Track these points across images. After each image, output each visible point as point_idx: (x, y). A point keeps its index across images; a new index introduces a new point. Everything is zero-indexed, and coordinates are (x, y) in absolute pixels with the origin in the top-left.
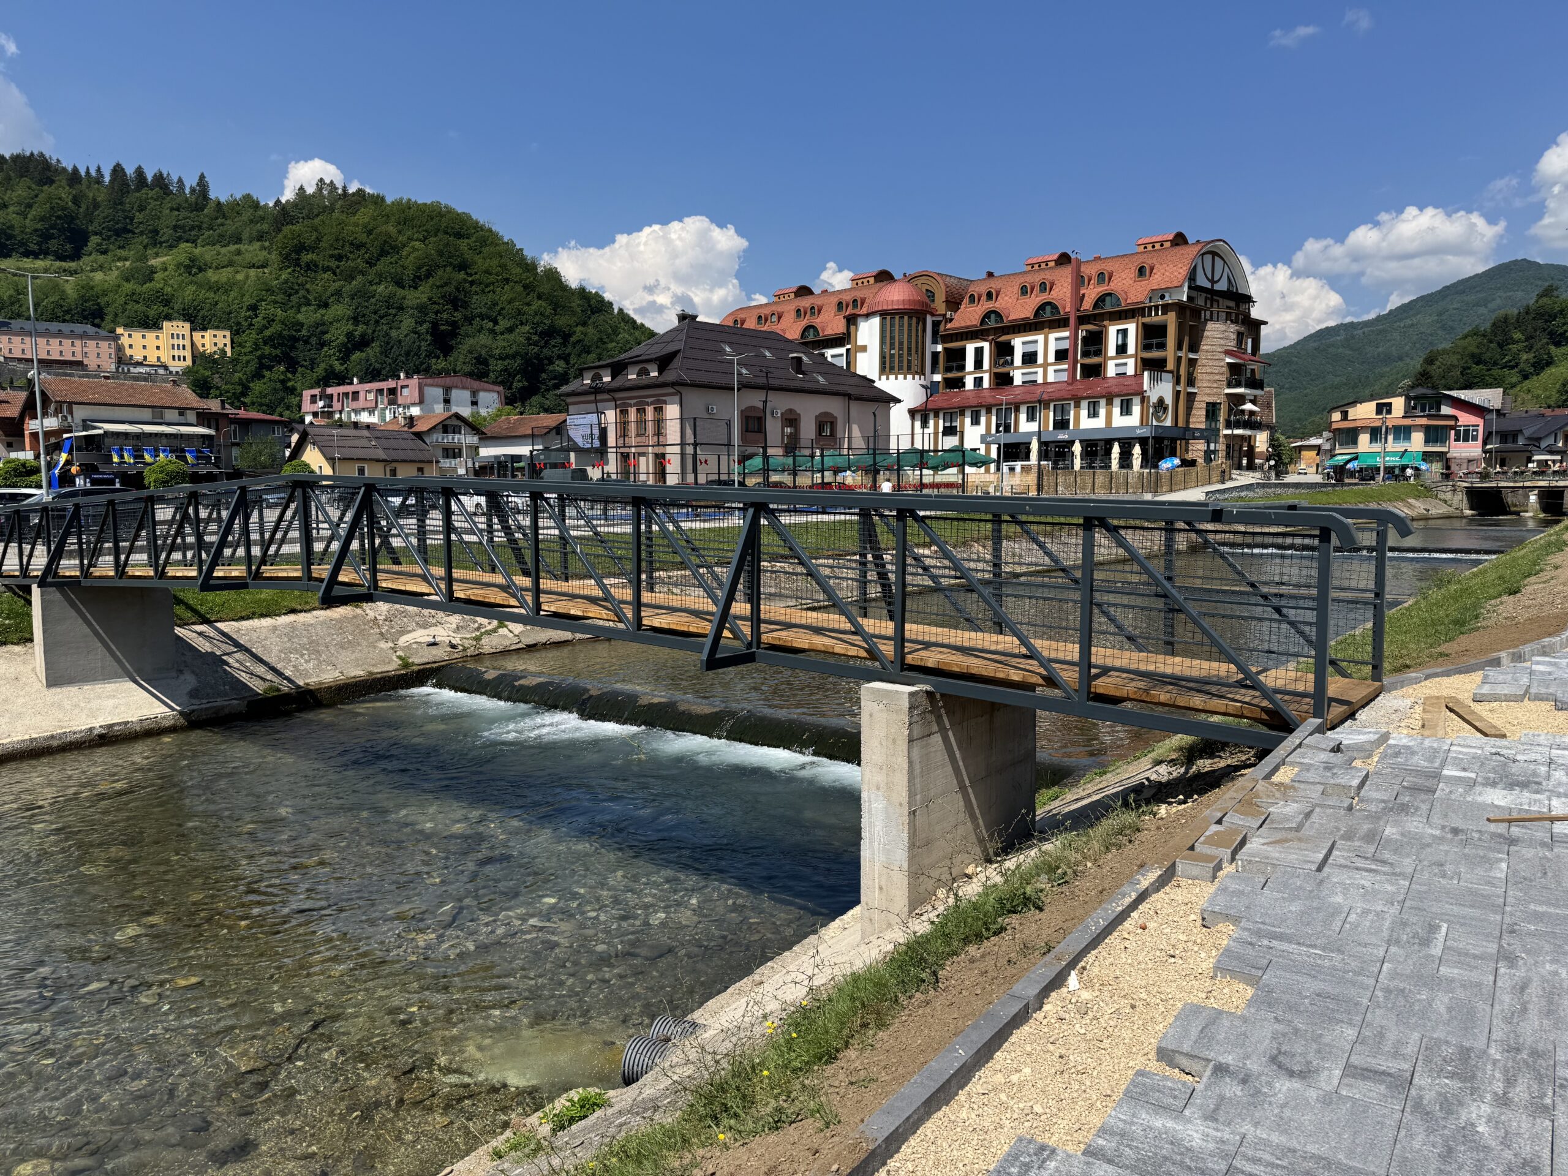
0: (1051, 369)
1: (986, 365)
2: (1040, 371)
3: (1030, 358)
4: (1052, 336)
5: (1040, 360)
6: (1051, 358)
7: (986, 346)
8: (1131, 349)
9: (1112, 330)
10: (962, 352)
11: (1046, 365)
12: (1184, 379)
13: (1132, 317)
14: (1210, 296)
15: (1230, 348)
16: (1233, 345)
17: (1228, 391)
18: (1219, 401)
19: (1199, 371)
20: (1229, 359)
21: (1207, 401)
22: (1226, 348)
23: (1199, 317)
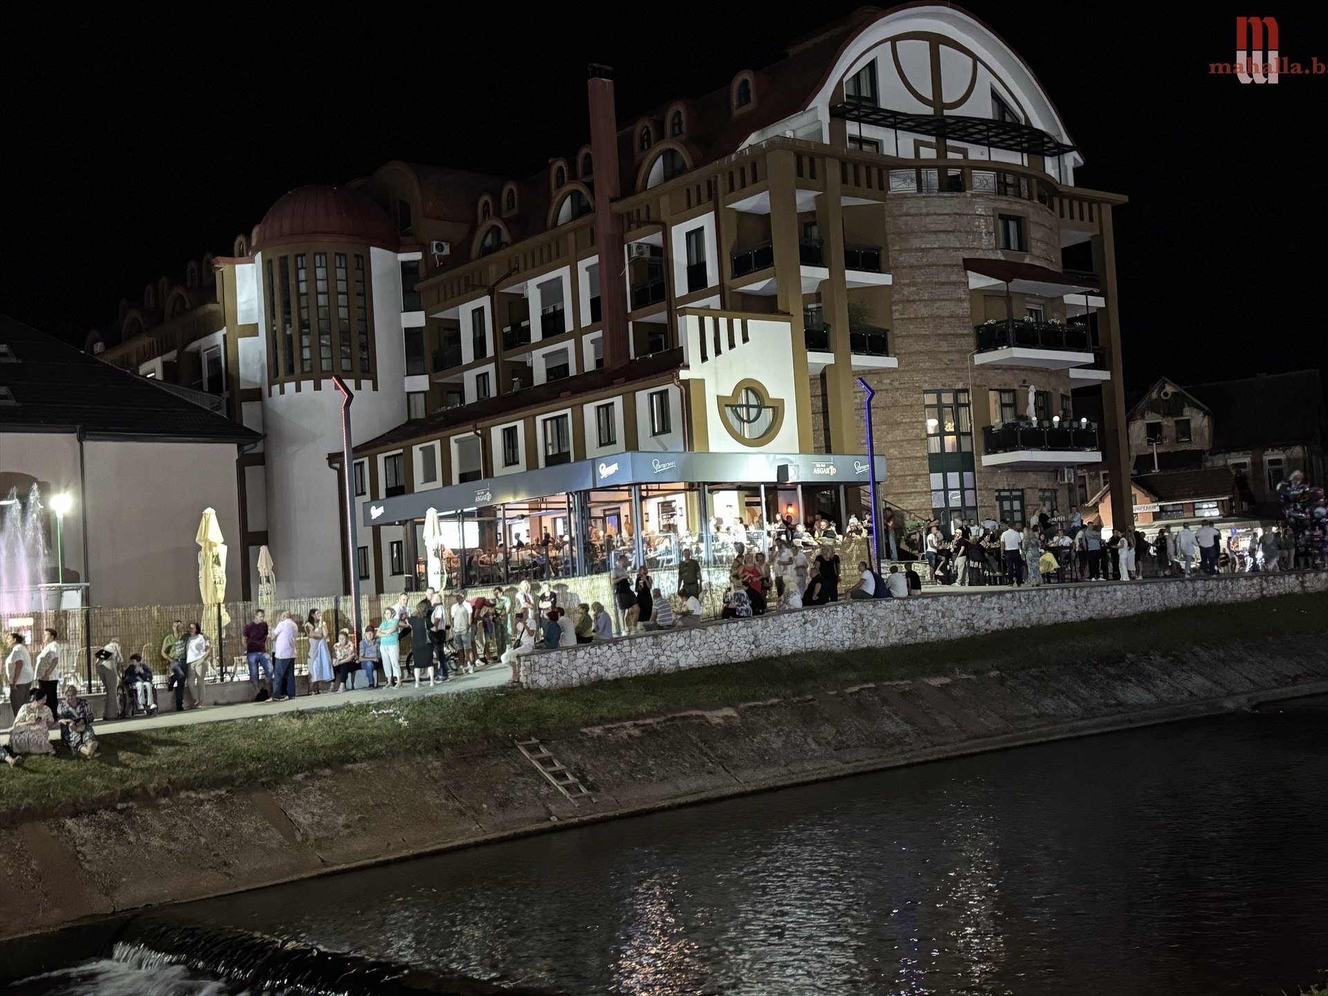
0: (587, 339)
1: (490, 352)
2: (570, 344)
3: (553, 325)
4: (582, 265)
5: (569, 326)
6: (586, 319)
7: (485, 302)
8: (712, 278)
9: (679, 233)
10: (455, 325)
11: (579, 333)
12: (841, 335)
13: (708, 198)
14: (932, 139)
15: (979, 255)
16: (987, 247)
17: (981, 359)
18: (960, 386)
19: (896, 315)
20: (977, 281)
21: (926, 387)
22: (967, 255)
23: (883, 186)
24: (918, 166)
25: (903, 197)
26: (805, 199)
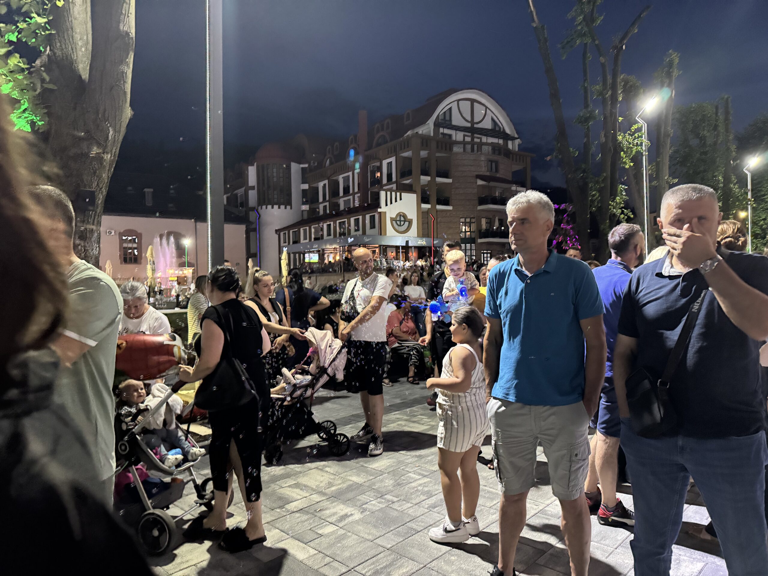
0: (356, 196)
1: (327, 198)
2: (351, 197)
3: (346, 190)
4: (356, 172)
5: (351, 191)
6: (356, 190)
7: (326, 182)
8: (394, 179)
9: (385, 163)
10: (317, 189)
11: (354, 194)
12: (433, 199)
13: (393, 152)
14: (470, 134)
15: (481, 173)
16: (484, 171)
17: (480, 208)
18: (472, 216)
19: (453, 193)
20: (480, 182)
21: (461, 216)
22: (477, 173)
23: (451, 149)
24: (464, 143)
25: (457, 154)
26: (424, 154)
